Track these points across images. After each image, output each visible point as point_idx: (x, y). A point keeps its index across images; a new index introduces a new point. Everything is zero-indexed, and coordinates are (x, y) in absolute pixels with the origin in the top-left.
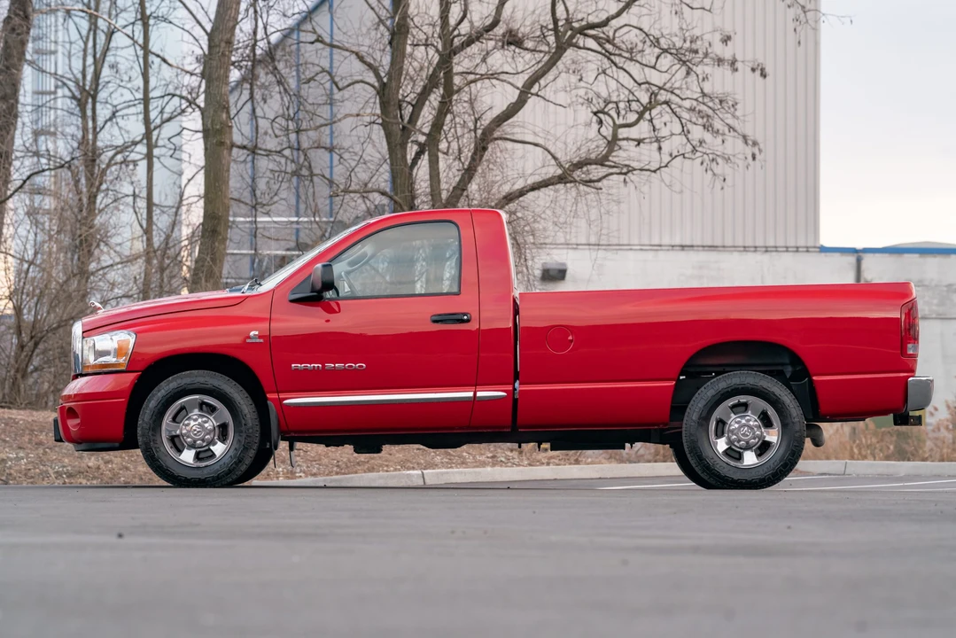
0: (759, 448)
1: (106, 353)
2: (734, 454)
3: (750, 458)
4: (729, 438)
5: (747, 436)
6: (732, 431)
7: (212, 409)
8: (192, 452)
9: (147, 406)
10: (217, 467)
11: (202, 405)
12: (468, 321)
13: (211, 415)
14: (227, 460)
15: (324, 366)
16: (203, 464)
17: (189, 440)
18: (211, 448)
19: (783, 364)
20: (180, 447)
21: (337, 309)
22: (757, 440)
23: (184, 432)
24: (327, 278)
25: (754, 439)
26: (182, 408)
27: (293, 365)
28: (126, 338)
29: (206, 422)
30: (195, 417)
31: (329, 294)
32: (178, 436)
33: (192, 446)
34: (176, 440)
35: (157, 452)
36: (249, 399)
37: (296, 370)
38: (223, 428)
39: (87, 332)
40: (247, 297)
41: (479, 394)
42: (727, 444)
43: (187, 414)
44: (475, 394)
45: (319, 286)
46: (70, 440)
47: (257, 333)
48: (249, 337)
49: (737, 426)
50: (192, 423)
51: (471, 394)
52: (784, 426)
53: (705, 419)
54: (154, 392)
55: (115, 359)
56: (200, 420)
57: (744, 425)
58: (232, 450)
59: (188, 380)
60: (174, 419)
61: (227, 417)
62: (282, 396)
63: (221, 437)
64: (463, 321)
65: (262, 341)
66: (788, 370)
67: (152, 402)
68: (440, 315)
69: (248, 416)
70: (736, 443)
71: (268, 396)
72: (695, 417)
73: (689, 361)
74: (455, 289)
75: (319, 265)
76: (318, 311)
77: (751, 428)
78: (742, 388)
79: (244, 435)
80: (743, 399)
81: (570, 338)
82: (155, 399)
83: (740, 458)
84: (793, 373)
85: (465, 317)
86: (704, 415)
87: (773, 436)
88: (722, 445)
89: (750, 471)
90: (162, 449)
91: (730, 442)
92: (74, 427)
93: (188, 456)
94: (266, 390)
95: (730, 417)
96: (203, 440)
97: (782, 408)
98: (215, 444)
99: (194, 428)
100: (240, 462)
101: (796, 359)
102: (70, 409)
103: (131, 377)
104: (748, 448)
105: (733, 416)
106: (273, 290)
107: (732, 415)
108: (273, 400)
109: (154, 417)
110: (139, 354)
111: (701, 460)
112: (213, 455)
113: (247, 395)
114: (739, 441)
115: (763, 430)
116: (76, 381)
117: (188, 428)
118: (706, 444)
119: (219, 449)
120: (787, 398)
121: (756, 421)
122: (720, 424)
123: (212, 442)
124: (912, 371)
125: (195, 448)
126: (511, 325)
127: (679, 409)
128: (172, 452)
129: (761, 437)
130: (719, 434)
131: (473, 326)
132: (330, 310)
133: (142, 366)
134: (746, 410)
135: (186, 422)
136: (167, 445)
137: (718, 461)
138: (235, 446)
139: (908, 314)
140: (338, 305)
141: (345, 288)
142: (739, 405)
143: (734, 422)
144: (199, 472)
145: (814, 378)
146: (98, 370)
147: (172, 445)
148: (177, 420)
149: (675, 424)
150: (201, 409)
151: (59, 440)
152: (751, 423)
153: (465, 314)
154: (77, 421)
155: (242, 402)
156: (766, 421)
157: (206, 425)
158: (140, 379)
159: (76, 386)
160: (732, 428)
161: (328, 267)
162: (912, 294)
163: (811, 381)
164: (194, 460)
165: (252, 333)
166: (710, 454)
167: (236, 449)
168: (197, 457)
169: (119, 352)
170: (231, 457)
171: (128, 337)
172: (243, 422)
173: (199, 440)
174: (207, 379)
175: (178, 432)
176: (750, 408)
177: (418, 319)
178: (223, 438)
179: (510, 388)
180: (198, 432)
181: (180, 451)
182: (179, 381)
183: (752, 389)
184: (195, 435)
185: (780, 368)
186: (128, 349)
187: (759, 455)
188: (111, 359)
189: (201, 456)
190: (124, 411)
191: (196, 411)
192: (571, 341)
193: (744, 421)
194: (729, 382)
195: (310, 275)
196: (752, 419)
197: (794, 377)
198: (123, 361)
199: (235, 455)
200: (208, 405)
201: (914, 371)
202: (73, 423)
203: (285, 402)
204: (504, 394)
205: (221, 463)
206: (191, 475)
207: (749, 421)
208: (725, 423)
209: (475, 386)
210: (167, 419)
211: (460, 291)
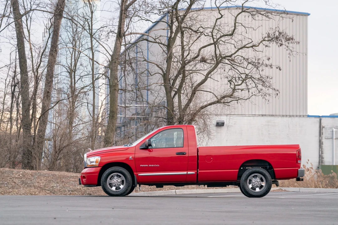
0: (260, 187)
1: (93, 162)
2: (254, 188)
3: (258, 190)
4: (252, 184)
5: (257, 184)
6: (253, 183)
7: (120, 176)
8: (115, 187)
9: (103, 176)
10: (121, 191)
11: (117, 175)
12: (185, 154)
13: (120, 178)
14: (124, 189)
15: (148, 166)
16: (117, 191)
17: (114, 184)
19: (267, 165)
22: (259, 185)
23: (113, 182)
24: (150, 143)
26: (112, 176)
28: (98, 158)
29: (118, 180)
31: (150, 147)
32: (111, 183)
33: (115, 186)
34: (111, 184)
35: (106, 187)
37: (142, 166)
38: (123, 181)
39: (88, 157)
40: (129, 148)
41: (188, 173)
43: (114, 178)
44: (187, 173)
45: (147, 145)
46: (83, 184)
48: (129, 158)
50: (115, 180)
51: (186, 173)
52: (266, 181)
53: (246, 179)
54: (105, 172)
56: (117, 179)
57: (256, 181)
60: (110, 179)
61: (124, 179)
62: (138, 173)
64: (184, 154)
65: (133, 159)
66: (268, 167)
67: (105, 175)
68: (178, 153)
69: (129, 178)
72: (244, 179)
73: (243, 164)
74: (182, 146)
75: (147, 140)
76: (147, 151)
77: (258, 182)
78: (256, 172)
79: (128, 183)
80: (256, 174)
81: (212, 158)
83: (255, 189)
84: (269, 168)
86: (246, 178)
87: (264, 184)
88: (250, 186)
89: (258, 193)
91: (253, 185)
93: (114, 188)
94: (134, 171)
95: (252, 179)
96: (118, 184)
97: (266, 177)
98: (120, 185)
100: (127, 190)
101: (270, 164)
102: (84, 176)
103: (99, 168)
105: (253, 179)
106: (136, 146)
108: (135, 174)
109: (105, 179)
110: (101, 162)
111: (245, 190)
112: (120, 188)
113: (129, 173)
114: (255, 185)
115: (261, 182)
116: (85, 169)
118: (246, 186)
119: (122, 187)
120: (267, 174)
122: (250, 181)
124: (299, 167)
126: (196, 155)
127: (240, 177)
128: (109, 187)
129: (261, 184)
130: (250, 184)
131: (187, 155)
132: (150, 151)
133: (102, 165)
134: (257, 177)
135: (113, 180)
136: (108, 186)
137: (249, 190)
138: (126, 186)
139: (299, 152)
140: (152, 150)
141: (154, 145)
142: (255, 176)
143: (254, 180)
146: (91, 166)
149: (239, 181)
150: (117, 176)
151: (80, 184)
153: (185, 152)
154: (86, 179)
155: (128, 175)
156: (262, 180)
158: (101, 169)
159: (85, 171)
161: (149, 140)
162: (300, 147)
163: (273, 170)
165: (130, 157)
166: (248, 189)
168: (116, 189)
169: (96, 162)
172: (128, 180)
174: (119, 169)
175: (111, 182)
177: (173, 153)
178: (123, 184)
179: (196, 171)
181: (112, 187)
182: (111, 169)
183: (258, 172)
184: (116, 183)
185: (266, 166)
186: (99, 161)
187: (260, 189)
188: (94, 164)
189: (117, 188)
190: (97, 177)
191: (116, 177)
192: (212, 159)
195: (145, 142)
196: (258, 179)
197: (269, 169)
198: (97, 164)
199: (126, 188)
200: (119, 175)
201: (300, 167)
202: (84, 180)
203: (139, 175)
204: (195, 173)
205: (122, 190)
206: (114, 193)
207: (257, 180)
208: (251, 181)
209: (187, 171)
210: (108, 179)
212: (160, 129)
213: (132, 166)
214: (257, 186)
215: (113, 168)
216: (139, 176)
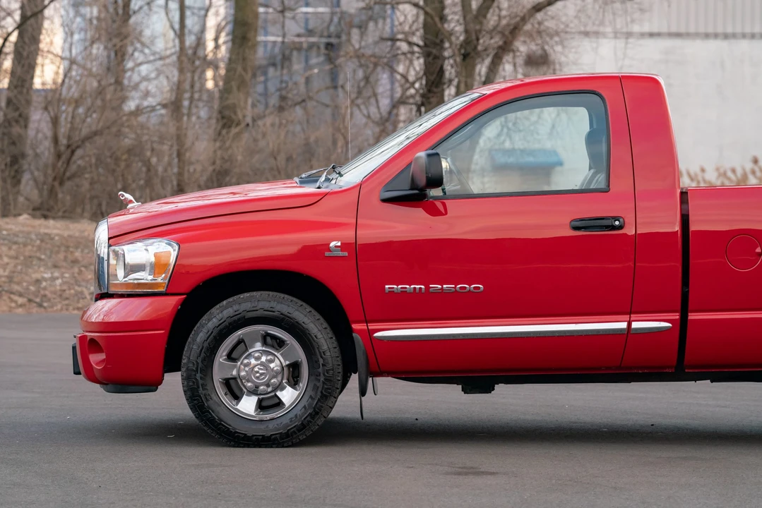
1: (139, 268)
7: (280, 344)
8: (254, 399)
9: (194, 340)
10: (286, 420)
11: (267, 339)
12: (621, 227)
13: (277, 350)
14: (298, 411)
15: (427, 288)
16: (268, 416)
17: (249, 384)
18: (279, 393)
20: (237, 392)
21: (443, 211)
23: (243, 374)
24: (433, 172)
26: (240, 341)
27: (387, 286)
28: (166, 249)
29: (272, 361)
30: (257, 355)
31: (435, 192)
32: (235, 379)
33: (253, 392)
34: (232, 382)
35: (207, 400)
36: (329, 330)
37: (392, 293)
38: (294, 368)
39: (116, 238)
40: (326, 194)
41: (635, 325)
43: (247, 350)
44: (629, 325)
45: (422, 181)
46: (91, 377)
47: (339, 244)
48: (329, 250)
50: (253, 361)
51: (624, 325)
54: (203, 320)
55: (150, 277)
56: (264, 359)
58: (306, 397)
59: (247, 306)
60: (231, 357)
61: (301, 356)
62: (372, 326)
63: (291, 379)
64: (614, 228)
65: (346, 254)
67: (201, 334)
68: (582, 220)
69: (328, 354)
71: (354, 326)
74: (602, 186)
75: (422, 154)
76: (419, 213)
79: (322, 379)
81: (759, 250)
82: (205, 330)
85: (617, 223)
90: (215, 398)
92: (98, 364)
93: (248, 405)
94: (351, 318)
96: (268, 385)
98: (283, 389)
99: (256, 369)
100: (317, 413)
102: (92, 341)
103: (171, 302)
106: (360, 185)
108: (359, 332)
109: (203, 355)
110: (184, 266)
112: (280, 404)
113: (325, 325)
116: (101, 303)
117: (247, 369)
119: (288, 395)
123: (280, 387)
125: (256, 394)
126: (677, 228)
128: (227, 400)
131: (629, 231)
132: (433, 211)
133: (188, 285)
135: (246, 361)
136: (221, 391)
138: (310, 392)
140: (444, 205)
141: (450, 186)
144: (262, 427)
146: (129, 290)
147: (226, 390)
148: (234, 355)
150: (265, 343)
151: (77, 373)
153: (616, 219)
154: (102, 356)
155: (319, 336)
157: (272, 365)
158: (184, 304)
159: (103, 311)
161: (434, 157)
164: (256, 410)
165: (332, 244)
167: (311, 397)
168: (261, 406)
169: (157, 267)
170: (305, 407)
171: (169, 248)
172: (321, 361)
173: (262, 384)
174: (273, 304)
175: (234, 373)
177: (556, 224)
178: (294, 382)
179: (676, 317)
180: (262, 374)
181: (237, 398)
182: (236, 307)
184: (258, 378)
186: (169, 265)
188: (145, 277)
189: (264, 404)
190: (163, 345)
191: (258, 346)
192: (760, 255)
195: (410, 164)
198: (162, 279)
199: (310, 405)
200: (274, 337)
202: (96, 358)
203: (376, 335)
204: (670, 325)
205: (291, 415)
206: (250, 431)
209: (630, 313)
210: (221, 357)
211: (609, 186)
212: (484, 98)
213: (343, 287)
215: (245, 300)
216: (381, 339)
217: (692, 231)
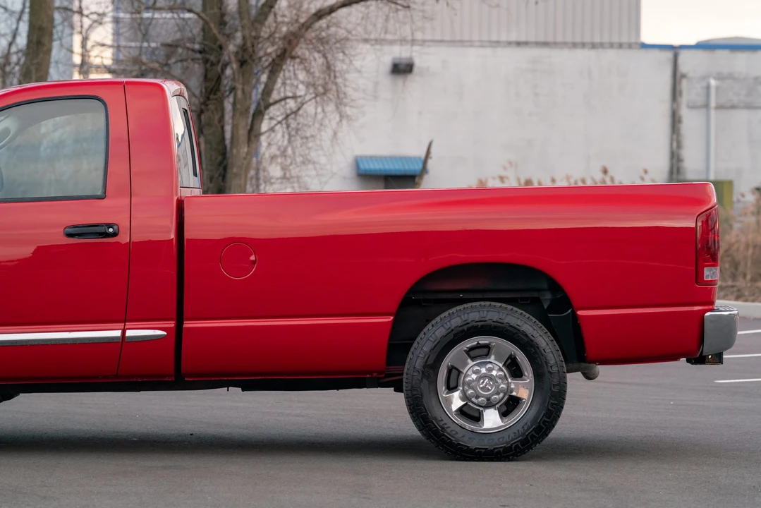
0: (507, 403)
2: (471, 414)
3: (492, 420)
4: (464, 392)
5: (489, 390)
6: (469, 384)
12: (115, 234)
19: (539, 290)
22: (501, 395)
25: (498, 393)
41: (129, 333)
42: (462, 399)
44: (124, 333)
49: (474, 376)
51: (118, 333)
52: (538, 377)
53: (432, 368)
57: (484, 377)
64: (107, 235)
66: (547, 298)
68: (76, 227)
70: (473, 399)
72: (419, 364)
73: (417, 283)
77: (491, 378)
78: (482, 326)
80: (484, 340)
81: (253, 258)
83: (478, 419)
84: (553, 302)
85: (111, 230)
86: (431, 362)
87: (524, 390)
88: (456, 402)
89: (493, 436)
91: (465, 397)
95: (467, 364)
97: (536, 352)
101: (555, 286)
104: (489, 405)
105: (471, 363)
107: (469, 361)
111: (426, 423)
114: (477, 397)
115: (510, 380)
118: (434, 401)
120: (543, 339)
121: (500, 369)
122: (454, 373)
124: (710, 303)
126: (173, 236)
127: (399, 346)
129: (509, 390)
130: (451, 388)
131: (123, 238)
134: (487, 355)
137: (450, 424)
139: (706, 223)
142: (479, 346)
143: (472, 371)
145: (579, 313)
149: (393, 369)
152: (494, 373)
153: (110, 226)
156: (514, 370)
160: (467, 379)
162: (710, 201)
163: (574, 313)
166: (438, 414)
176: (493, 351)
179: (172, 324)
183: (495, 327)
185: (536, 295)
187: (504, 415)
192: (254, 262)
193: (483, 371)
194: (465, 317)
196: (495, 368)
197: (551, 309)
201: (712, 303)
204: (164, 333)
207: (490, 370)
208: (459, 372)
209: (125, 321)
211: (105, 193)
214: (488, 399)
217: (187, 240)
